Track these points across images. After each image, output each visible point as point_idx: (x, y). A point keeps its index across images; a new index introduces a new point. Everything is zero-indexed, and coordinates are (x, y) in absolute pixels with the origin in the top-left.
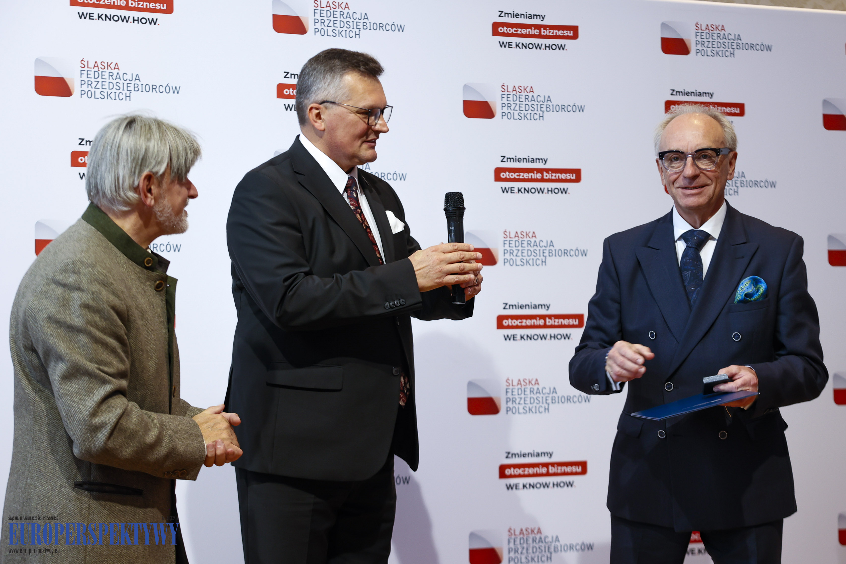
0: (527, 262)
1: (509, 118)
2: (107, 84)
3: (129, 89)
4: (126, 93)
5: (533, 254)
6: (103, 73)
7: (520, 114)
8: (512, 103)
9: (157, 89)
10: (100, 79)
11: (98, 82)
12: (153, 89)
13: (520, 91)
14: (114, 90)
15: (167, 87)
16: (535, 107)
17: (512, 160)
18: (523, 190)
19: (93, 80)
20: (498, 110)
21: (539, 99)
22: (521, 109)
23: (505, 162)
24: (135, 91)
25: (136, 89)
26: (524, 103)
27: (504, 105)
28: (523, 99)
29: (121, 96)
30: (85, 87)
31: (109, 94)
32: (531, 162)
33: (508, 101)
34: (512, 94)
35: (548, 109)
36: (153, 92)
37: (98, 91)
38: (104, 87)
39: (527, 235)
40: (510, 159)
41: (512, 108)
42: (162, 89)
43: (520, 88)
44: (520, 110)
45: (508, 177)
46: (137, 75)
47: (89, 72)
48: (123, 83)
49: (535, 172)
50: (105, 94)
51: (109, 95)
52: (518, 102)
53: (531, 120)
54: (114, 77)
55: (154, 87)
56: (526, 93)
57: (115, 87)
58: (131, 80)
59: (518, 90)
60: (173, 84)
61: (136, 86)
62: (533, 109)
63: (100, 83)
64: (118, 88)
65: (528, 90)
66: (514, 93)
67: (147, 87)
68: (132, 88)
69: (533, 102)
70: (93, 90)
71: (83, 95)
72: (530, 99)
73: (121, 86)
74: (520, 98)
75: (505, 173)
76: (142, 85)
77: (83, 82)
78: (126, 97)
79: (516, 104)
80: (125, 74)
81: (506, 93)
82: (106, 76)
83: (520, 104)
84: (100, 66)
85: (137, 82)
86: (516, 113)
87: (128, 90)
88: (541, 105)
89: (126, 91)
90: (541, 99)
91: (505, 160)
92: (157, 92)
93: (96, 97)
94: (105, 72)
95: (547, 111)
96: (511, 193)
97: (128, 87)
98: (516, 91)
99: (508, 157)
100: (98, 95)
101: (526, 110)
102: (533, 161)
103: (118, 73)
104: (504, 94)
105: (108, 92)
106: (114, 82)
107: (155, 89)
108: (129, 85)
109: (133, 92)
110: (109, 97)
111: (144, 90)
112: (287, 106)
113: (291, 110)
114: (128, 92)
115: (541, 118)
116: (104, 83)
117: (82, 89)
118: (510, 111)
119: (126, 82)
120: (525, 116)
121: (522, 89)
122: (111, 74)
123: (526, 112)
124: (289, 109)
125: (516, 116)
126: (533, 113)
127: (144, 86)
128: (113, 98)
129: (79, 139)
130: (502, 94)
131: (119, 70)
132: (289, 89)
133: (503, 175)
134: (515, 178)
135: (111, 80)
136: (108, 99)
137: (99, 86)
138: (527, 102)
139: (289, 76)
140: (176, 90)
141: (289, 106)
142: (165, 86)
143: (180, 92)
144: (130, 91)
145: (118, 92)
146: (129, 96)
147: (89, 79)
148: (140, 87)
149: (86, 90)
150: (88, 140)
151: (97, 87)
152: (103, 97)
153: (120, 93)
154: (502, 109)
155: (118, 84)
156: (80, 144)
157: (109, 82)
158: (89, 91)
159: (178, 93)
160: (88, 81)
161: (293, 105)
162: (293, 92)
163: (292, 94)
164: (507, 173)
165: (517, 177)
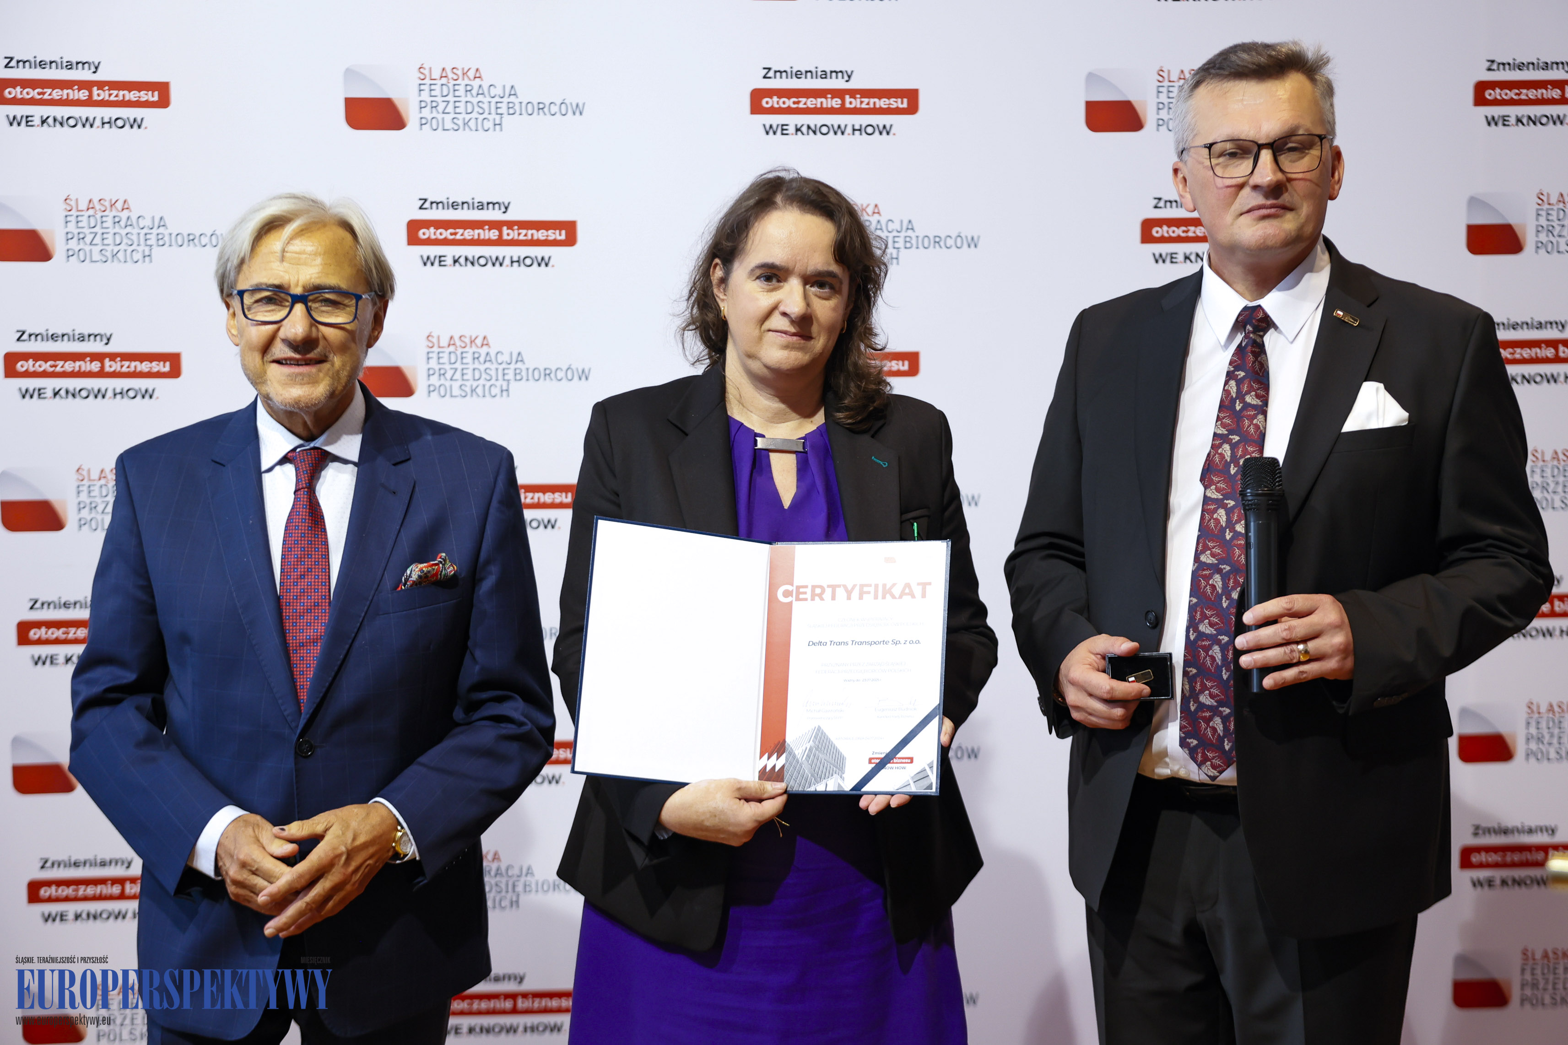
2: (462, 105)
3: (499, 111)
4: (494, 119)
6: (456, 87)
9: (546, 110)
10: (450, 98)
11: (448, 102)
12: (539, 109)
14: (474, 115)
15: (563, 106)
17: (1174, 204)
18: (1193, 257)
19: (439, 99)
20: (1149, 115)
23: (1160, 208)
24: (509, 114)
25: (511, 111)
27: (1161, 106)
29: (487, 125)
30: (426, 112)
31: (466, 121)
33: (1169, 98)
36: (539, 114)
37: (448, 118)
38: (458, 110)
40: (1171, 202)
42: (554, 109)
45: (1166, 235)
46: (512, 87)
47: (433, 87)
48: (490, 102)
50: (460, 123)
51: (466, 124)
54: (474, 92)
55: (541, 106)
57: (477, 109)
60: (572, 100)
61: (511, 105)
63: (451, 106)
64: (481, 111)
67: (529, 106)
68: (503, 110)
70: (440, 117)
71: (423, 126)
73: (485, 106)
75: (1161, 227)
76: (521, 103)
77: (423, 104)
78: (495, 125)
80: (492, 88)
81: (1166, 84)
82: (461, 92)
84: (451, 75)
85: (512, 99)
87: (497, 114)
89: (493, 116)
91: (1162, 204)
92: (545, 114)
93: (446, 128)
94: (458, 85)
96: (1172, 262)
97: (497, 108)
99: (1167, 199)
100: (449, 125)
103: (480, 87)
104: (1162, 87)
105: (464, 119)
106: (475, 101)
107: (542, 109)
108: (499, 105)
109: (505, 116)
110: (467, 128)
111: (524, 111)
112: (768, 127)
113: (775, 133)
114: (498, 117)
116: (457, 104)
117: (422, 115)
119: (494, 100)
122: (469, 88)
124: (771, 132)
127: (524, 105)
128: (474, 128)
129: (420, 199)
130: (1158, 87)
131: (482, 80)
132: (771, 98)
133: (1157, 232)
134: (1179, 236)
135: (469, 98)
136: (464, 130)
137: (450, 109)
140: (578, 110)
141: (771, 127)
142: (558, 103)
143: (584, 113)
144: (502, 114)
145: (481, 117)
146: (499, 124)
147: (433, 99)
148: (517, 107)
149: (429, 117)
150: (433, 200)
151: (446, 111)
152: (456, 128)
153: (484, 119)
154: (1158, 114)
155: (480, 104)
156: (421, 208)
157: (467, 102)
158: (433, 118)
159: (581, 114)
160: (432, 102)
161: (778, 125)
162: (778, 103)
163: (776, 106)
164: (1165, 228)
165: (1183, 235)
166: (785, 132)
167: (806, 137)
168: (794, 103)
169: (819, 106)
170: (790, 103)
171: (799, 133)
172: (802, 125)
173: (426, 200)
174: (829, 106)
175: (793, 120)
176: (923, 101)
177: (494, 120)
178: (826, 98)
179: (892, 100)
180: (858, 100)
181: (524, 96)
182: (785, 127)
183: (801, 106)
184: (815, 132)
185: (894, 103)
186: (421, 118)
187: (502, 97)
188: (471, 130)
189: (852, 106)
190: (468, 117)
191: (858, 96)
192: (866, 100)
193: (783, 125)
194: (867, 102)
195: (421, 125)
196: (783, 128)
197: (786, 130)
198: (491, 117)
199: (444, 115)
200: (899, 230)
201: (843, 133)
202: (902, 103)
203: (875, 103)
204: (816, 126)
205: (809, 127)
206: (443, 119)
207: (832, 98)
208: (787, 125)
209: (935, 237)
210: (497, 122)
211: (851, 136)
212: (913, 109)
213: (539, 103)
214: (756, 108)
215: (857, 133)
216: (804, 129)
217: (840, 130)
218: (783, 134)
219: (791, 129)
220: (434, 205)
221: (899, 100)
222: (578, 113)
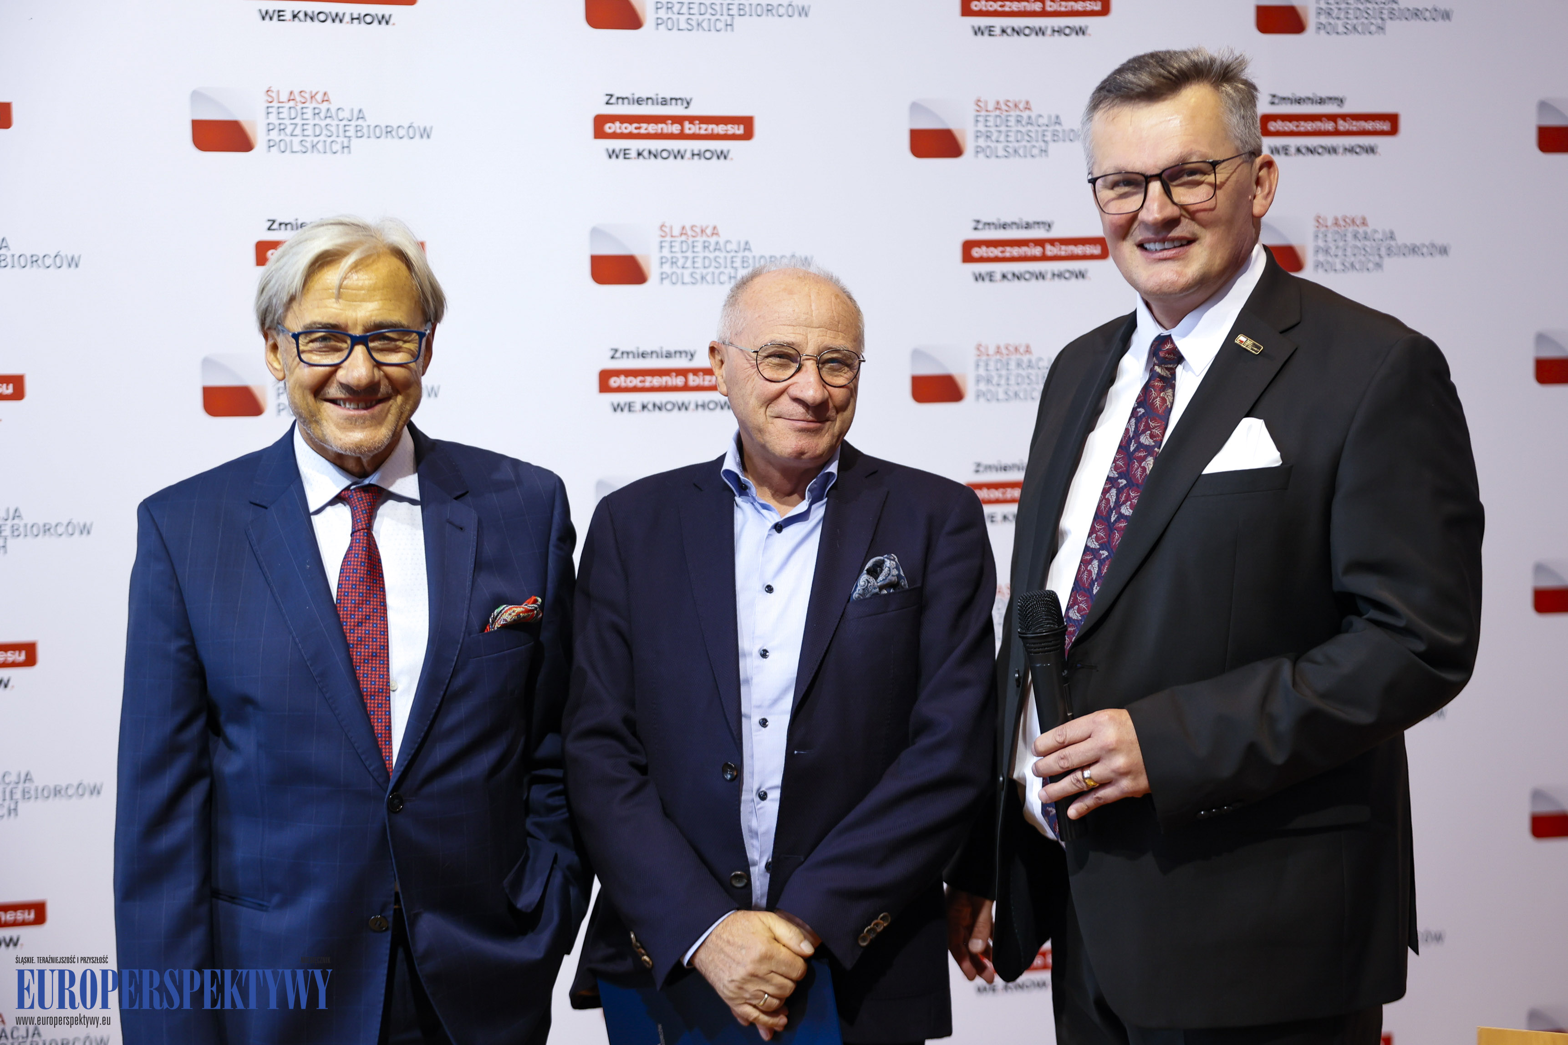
0: (1016, 394)
1: (988, 154)
2: (310, 127)
3: (348, 134)
5: (1027, 381)
6: (305, 110)
7: (1008, 149)
8: (993, 129)
9: (394, 133)
10: (298, 121)
11: (296, 125)
12: (387, 132)
13: (1007, 108)
14: (322, 138)
15: (411, 130)
16: (1032, 135)
18: (1010, 276)
19: (287, 122)
20: (969, 143)
21: (1041, 121)
22: (1009, 139)
23: (979, 229)
24: (357, 137)
25: (359, 134)
26: (1014, 129)
27: (979, 134)
28: (1012, 122)
29: (336, 147)
30: (274, 135)
31: (315, 143)
32: (1026, 228)
33: (986, 126)
34: (993, 114)
35: (1056, 138)
36: (387, 137)
37: (296, 141)
38: (306, 133)
39: (1016, 349)
40: (989, 224)
41: (994, 138)
42: (402, 132)
43: (1008, 104)
44: (1007, 141)
45: (985, 255)
46: (360, 111)
47: (281, 110)
48: (338, 125)
49: (1032, 244)
50: (308, 145)
51: (314, 146)
52: (1003, 128)
53: (1025, 156)
54: (322, 115)
55: (389, 129)
56: (1018, 113)
57: (325, 132)
58: (350, 119)
59: (1004, 107)
60: (420, 123)
61: (359, 128)
62: (1028, 138)
63: (299, 128)
64: (329, 134)
65: (1021, 106)
66: (998, 112)
67: (377, 129)
68: (351, 132)
69: (1029, 127)
70: (288, 139)
71: (272, 148)
72: (1024, 123)
73: (333, 129)
74: (1007, 120)
75: (980, 248)
76: (369, 126)
77: (271, 127)
78: (343, 148)
79: (1000, 132)
80: (340, 111)
81: (983, 113)
82: (309, 114)
83: (1008, 131)
84: (298, 98)
85: (360, 122)
86: (1000, 146)
87: (345, 137)
88: (1044, 131)
89: (342, 138)
90: (1044, 121)
91: (980, 226)
92: (393, 137)
93: (294, 150)
94: (306, 108)
95: (1054, 141)
96: (990, 281)
97: (345, 131)
98: (999, 109)
99: (986, 221)
100: (297, 147)
101: (1018, 141)
102: (1028, 226)
103: (328, 110)
104: (980, 116)
105: (312, 142)
106: (323, 123)
107: (390, 132)
108: (347, 128)
109: (353, 139)
110: (315, 150)
111: (372, 135)
112: (611, 152)
113: (617, 157)
114: (346, 140)
115: (1043, 154)
116: (305, 127)
117: (270, 138)
118: (989, 143)
119: (342, 124)
120: (1015, 151)
121: (1010, 104)
122: (317, 111)
123: (1017, 145)
124: (614, 157)
125: (1001, 153)
126: (1028, 145)
127: (372, 128)
129: (269, 220)
130: (977, 116)
131: (330, 103)
132: (613, 123)
134: (997, 256)
135: (317, 121)
136: (312, 152)
137: (298, 131)
138: (1020, 128)
139: (613, 100)
140: (425, 133)
141: (613, 151)
142: (406, 126)
143: (432, 136)
144: (349, 137)
145: (329, 140)
146: (347, 147)
147: (281, 121)
148: (365, 130)
149: (277, 140)
150: (282, 221)
151: (294, 133)
152: (304, 150)
153: (332, 142)
154: (976, 141)
155: (328, 127)
156: (269, 229)
157: (315, 125)
158: (281, 141)
159: (428, 137)
160: (280, 124)
161: (620, 150)
162: (620, 128)
163: (618, 131)
164: (984, 248)
165: (1000, 255)
166: (627, 156)
167: (647, 162)
168: (636, 128)
169: (659, 131)
170: (631, 128)
171: (641, 157)
172: (643, 151)
173: (274, 221)
174: (670, 131)
175: (634, 145)
176: (758, 127)
177: (343, 142)
178: (666, 124)
179: (729, 126)
180: (697, 126)
181: (371, 120)
182: (627, 152)
183: (643, 131)
184: (655, 156)
185: (731, 129)
186: (269, 141)
187: (350, 121)
188: (320, 152)
189: (691, 132)
190: (316, 140)
191: (697, 122)
192: (704, 126)
193: (625, 150)
194: (704, 129)
195: (269, 147)
196: (625, 153)
197: (628, 154)
198: (339, 140)
199: (294, 138)
200: (737, 250)
201: (682, 157)
202: (738, 129)
203: (712, 130)
204: (657, 151)
205: (650, 152)
206: (291, 141)
207: (672, 124)
208: (628, 149)
209: (771, 257)
210: (345, 145)
211: (691, 161)
212: (748, 135)
213: (387, 127)
214: (599, 133)
215: (696, 157)
216: (646, 154)
217: (679, 155)
218: (625, 158)
219: (633, 154)
220: (283, 226)
221: (736, 126)
222: (425, 136)
